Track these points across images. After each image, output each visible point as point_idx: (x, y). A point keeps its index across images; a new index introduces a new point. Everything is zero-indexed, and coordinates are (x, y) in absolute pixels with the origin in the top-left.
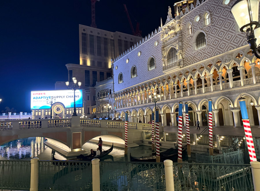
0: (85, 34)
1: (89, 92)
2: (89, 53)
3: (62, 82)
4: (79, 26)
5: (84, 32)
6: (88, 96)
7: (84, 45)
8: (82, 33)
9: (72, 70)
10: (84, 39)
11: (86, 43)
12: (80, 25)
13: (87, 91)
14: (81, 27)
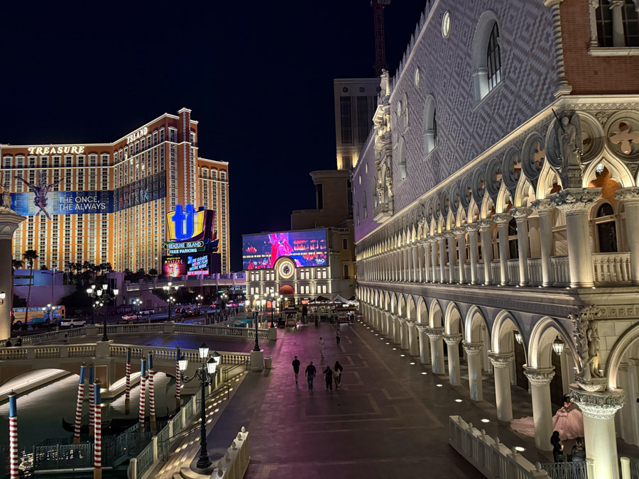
0: (348, 99)
1: (348, 230)
2: (356, 141)
3: (302, 211)
4: (335, 83)
5: (344, 94)
6: (345, 241)
7: (346, 123)
8: (342, 99)
9: (321, 185)
10: (346, 109)
11: (350, 118)
12: (336, 81)
13: (343, 230)
14: (339, 83)
